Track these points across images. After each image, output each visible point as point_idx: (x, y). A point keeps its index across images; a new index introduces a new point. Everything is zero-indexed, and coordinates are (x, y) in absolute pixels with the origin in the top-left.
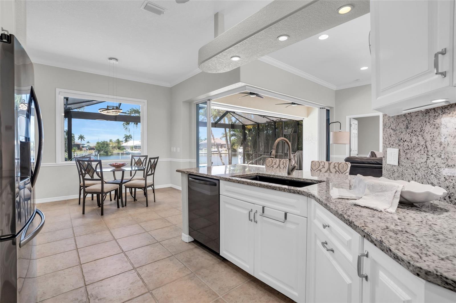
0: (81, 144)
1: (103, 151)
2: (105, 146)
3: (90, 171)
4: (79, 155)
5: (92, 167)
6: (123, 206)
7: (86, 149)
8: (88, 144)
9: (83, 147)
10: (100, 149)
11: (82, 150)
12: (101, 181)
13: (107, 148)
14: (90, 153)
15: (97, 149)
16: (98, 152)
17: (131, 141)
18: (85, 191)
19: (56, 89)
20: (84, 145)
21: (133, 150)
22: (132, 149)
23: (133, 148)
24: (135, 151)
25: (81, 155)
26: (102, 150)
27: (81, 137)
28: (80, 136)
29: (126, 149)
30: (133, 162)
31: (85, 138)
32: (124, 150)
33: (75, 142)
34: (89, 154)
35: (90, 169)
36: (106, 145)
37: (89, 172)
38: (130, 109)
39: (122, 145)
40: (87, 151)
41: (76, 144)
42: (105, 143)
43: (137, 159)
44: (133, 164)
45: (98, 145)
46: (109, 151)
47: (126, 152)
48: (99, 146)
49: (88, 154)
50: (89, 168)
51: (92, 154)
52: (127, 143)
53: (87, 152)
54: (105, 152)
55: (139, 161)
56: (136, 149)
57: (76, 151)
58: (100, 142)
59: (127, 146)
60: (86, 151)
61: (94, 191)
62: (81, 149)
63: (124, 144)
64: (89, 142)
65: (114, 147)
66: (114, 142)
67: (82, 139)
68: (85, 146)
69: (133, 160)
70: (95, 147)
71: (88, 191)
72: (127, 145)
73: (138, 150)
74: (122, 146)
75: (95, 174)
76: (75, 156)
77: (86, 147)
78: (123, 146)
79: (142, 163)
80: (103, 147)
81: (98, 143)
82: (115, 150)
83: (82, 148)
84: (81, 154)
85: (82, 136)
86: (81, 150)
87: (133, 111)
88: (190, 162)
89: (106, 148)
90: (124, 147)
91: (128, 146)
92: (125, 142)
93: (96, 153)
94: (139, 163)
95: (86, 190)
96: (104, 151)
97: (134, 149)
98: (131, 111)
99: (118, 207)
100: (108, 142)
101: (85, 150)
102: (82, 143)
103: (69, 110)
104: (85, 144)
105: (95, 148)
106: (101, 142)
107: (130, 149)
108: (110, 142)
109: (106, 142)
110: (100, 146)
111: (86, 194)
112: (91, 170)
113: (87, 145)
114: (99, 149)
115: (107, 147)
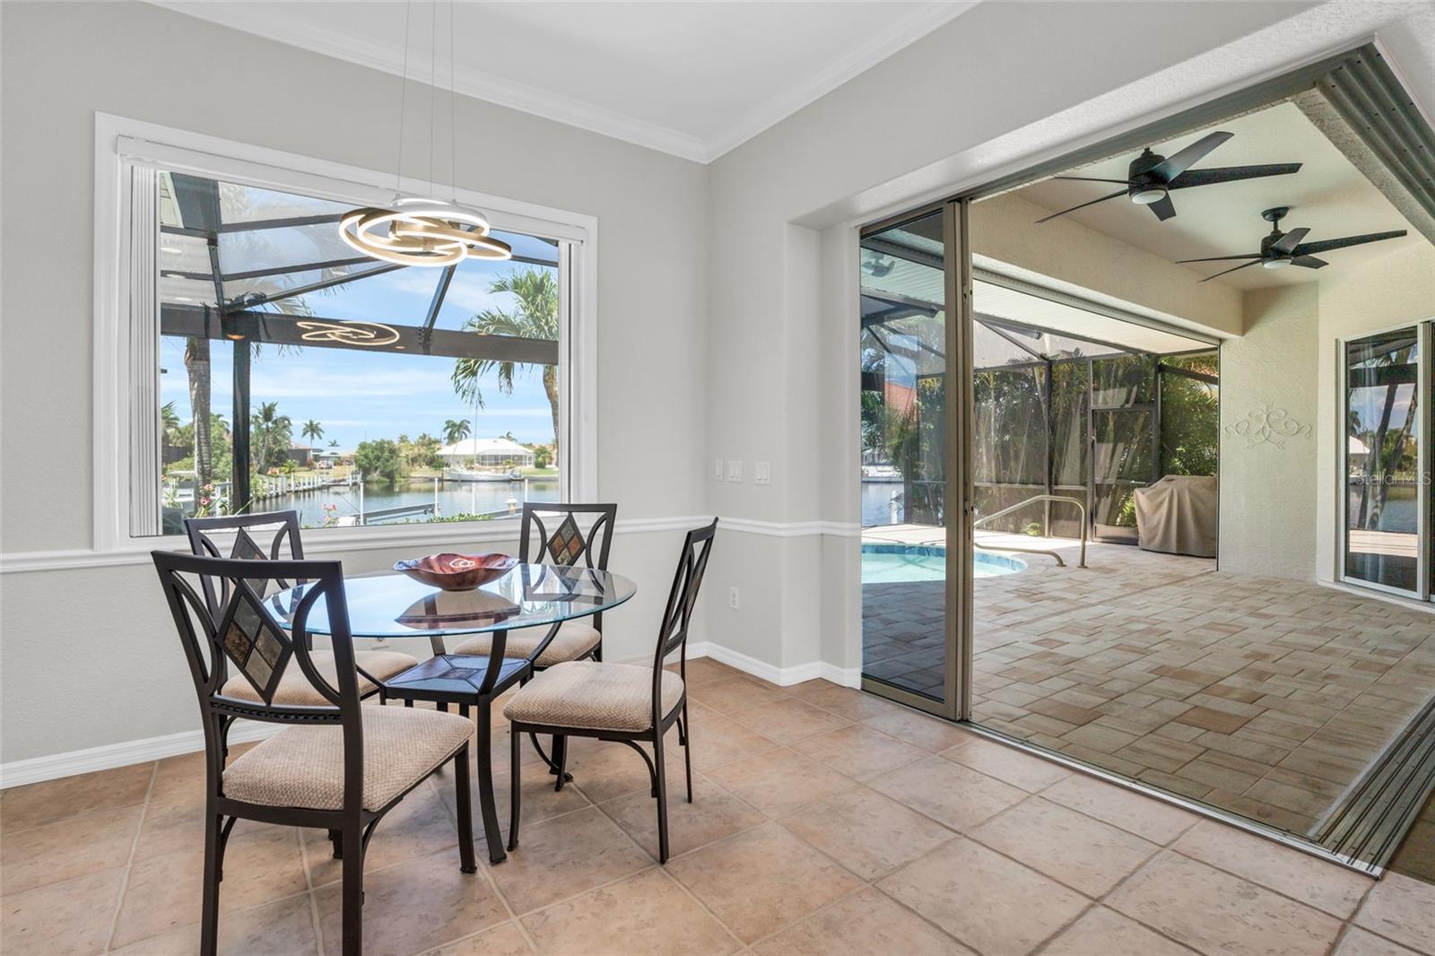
0: (309, 450)
1: (378, 472)
2: (386, 454)
3: (252, 645)
4: (304, 484)
5: (266, 619)
6: (497, 859)
7: (325, 466)
8: (334, 449)
9: (317, 458)
10: (370, 464)
11: (315, 468)
12: (340, 728)
13: (391, 461)
14: (337, 479)
15: (360, 466)
16: (363, 476)
17: (468, 440)
18: (221, 794)
19: (98, 115)
20: (322, 451)
21: (472, 468)
22: (469, 466)
23: (472, 462)
24: (480, 470)
25: (309, 484)
26: (376, 468)
27: (313, 429)
28: (308, 423)
29: (452, 467)
30: (532, 535)
31: (323, 432)
32: (445, 468)
33: (292, 444)
34: (335, 481)
35: (250, 630)
36: (390, 453)
37: (250, 651)
38: (479, 317)
39: (439, 453)
40: (328, 470)
41: (294, 448)
42: (386, 445)
43: (553, 521)
44: (534, 547)
45: (363, 453)
46: (397, 470)
47: (449, 474)
48: (366, 456)
49: (332, 479)
50: (248, 622)
51: (344, 480)
52: (454, 446)
53: (327, 473)
54: (383, 476)
55: (567, 535)
56: (482, 464)
57: (294, 471)
58: (369, 445)
59: (454, 455)
60: (324, 471)
61: (286, 803)
62: (312, 464)
63: (445, 450)
64: (338, 443)
65: (414, 460)
66: (413, 443)
67: (315, 434)
68: (322, 454)
69: (533, 526)
70: (355, 457)
71: (241, 797)
72: (456, 453)
73: (489, 470)
74: (437, 456)
75: (293, 668)
76: (290, 485)
77: (327, 458)
78: (442, 457)
79: (587, 547)
80: (378, 458)
81: (363, 446)
82: (418, 467)
83: (315, 463)
84: (309, 478)
85: (314, 423)
86: (310, 466)
87: (489, 324)
88: (822, 535)
89: (388, 461)
90: (445, 460)
91: (457, 456)
92: (448, 444)
93: (356, 478)
94: (566, 545)
95: (225, 791)
96: (382, 472)
97: (476, 465)
98: (483, 323)
99: (468, 867)
100: (396, 443)
101: (323, 468)
102: (314, 447)
103: (237, 309)
104: (322, 448)
105: (353, 460)
106: (374, 441)
107: (463, 466)
108: (402, 444)
109: (389, 443)
110: (371, 455)
111: (226, 818)
112: (259, 644)
113: (330, 452)
114: (368, 466)
115: (392, 457)
